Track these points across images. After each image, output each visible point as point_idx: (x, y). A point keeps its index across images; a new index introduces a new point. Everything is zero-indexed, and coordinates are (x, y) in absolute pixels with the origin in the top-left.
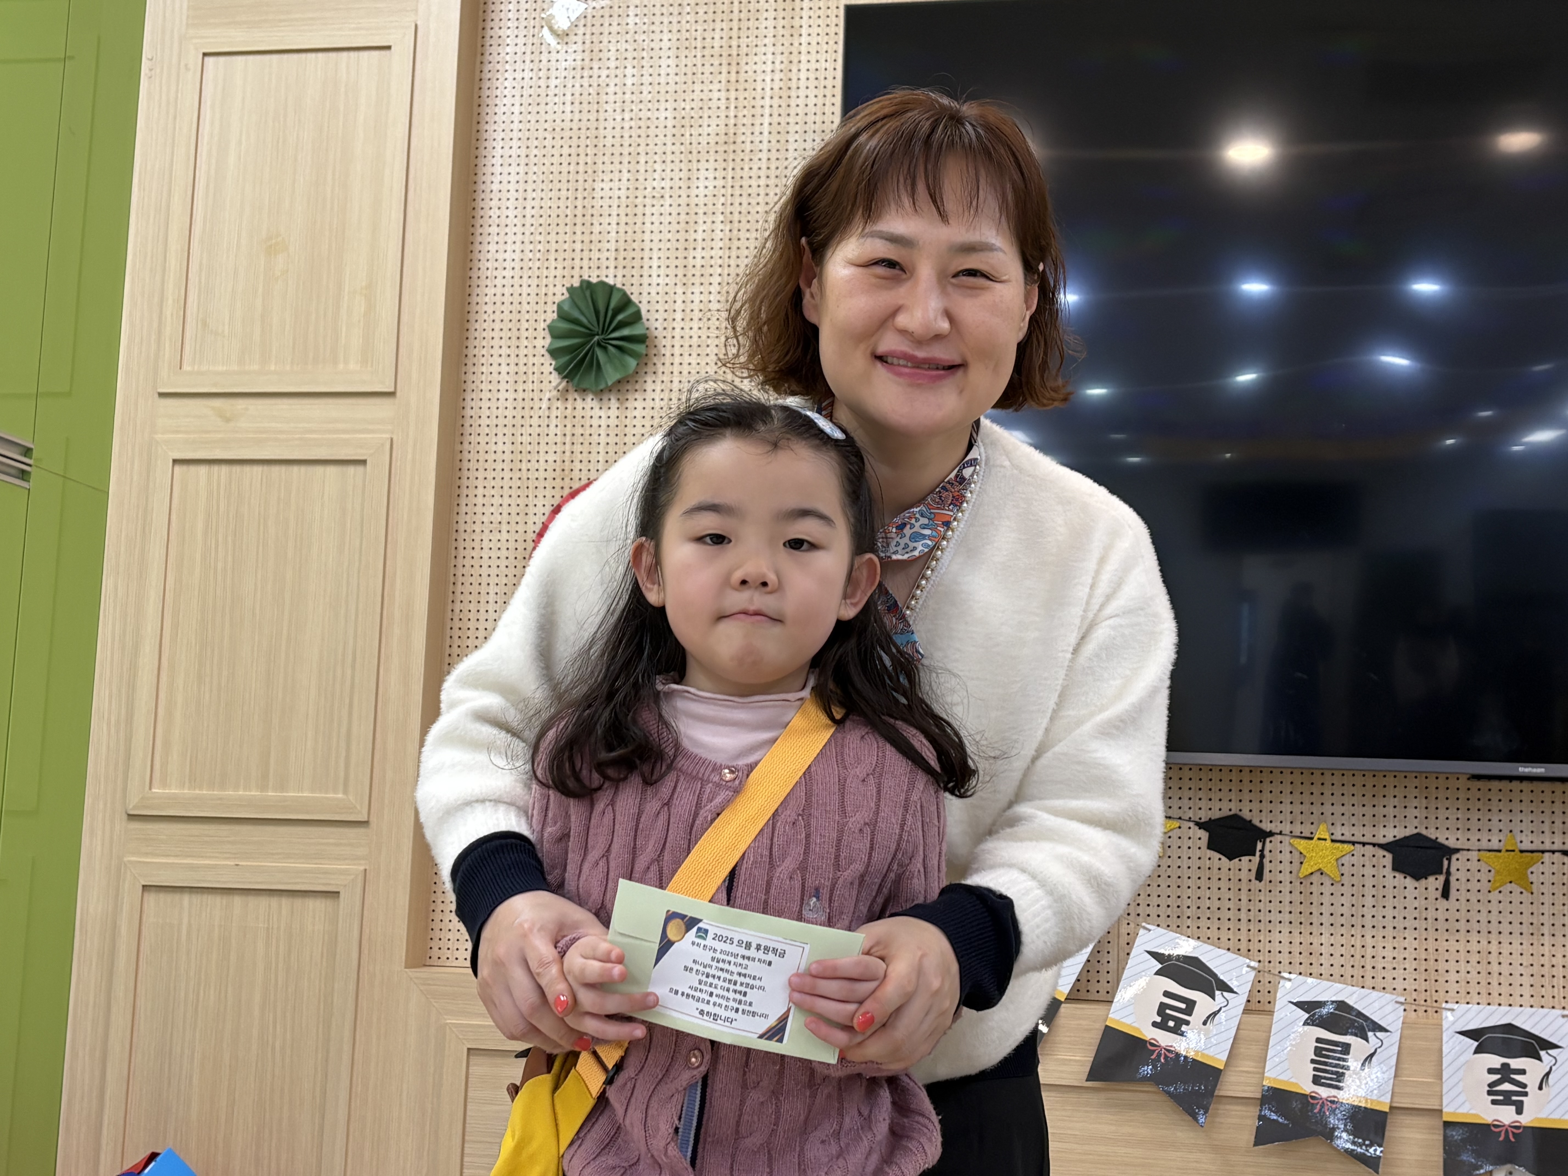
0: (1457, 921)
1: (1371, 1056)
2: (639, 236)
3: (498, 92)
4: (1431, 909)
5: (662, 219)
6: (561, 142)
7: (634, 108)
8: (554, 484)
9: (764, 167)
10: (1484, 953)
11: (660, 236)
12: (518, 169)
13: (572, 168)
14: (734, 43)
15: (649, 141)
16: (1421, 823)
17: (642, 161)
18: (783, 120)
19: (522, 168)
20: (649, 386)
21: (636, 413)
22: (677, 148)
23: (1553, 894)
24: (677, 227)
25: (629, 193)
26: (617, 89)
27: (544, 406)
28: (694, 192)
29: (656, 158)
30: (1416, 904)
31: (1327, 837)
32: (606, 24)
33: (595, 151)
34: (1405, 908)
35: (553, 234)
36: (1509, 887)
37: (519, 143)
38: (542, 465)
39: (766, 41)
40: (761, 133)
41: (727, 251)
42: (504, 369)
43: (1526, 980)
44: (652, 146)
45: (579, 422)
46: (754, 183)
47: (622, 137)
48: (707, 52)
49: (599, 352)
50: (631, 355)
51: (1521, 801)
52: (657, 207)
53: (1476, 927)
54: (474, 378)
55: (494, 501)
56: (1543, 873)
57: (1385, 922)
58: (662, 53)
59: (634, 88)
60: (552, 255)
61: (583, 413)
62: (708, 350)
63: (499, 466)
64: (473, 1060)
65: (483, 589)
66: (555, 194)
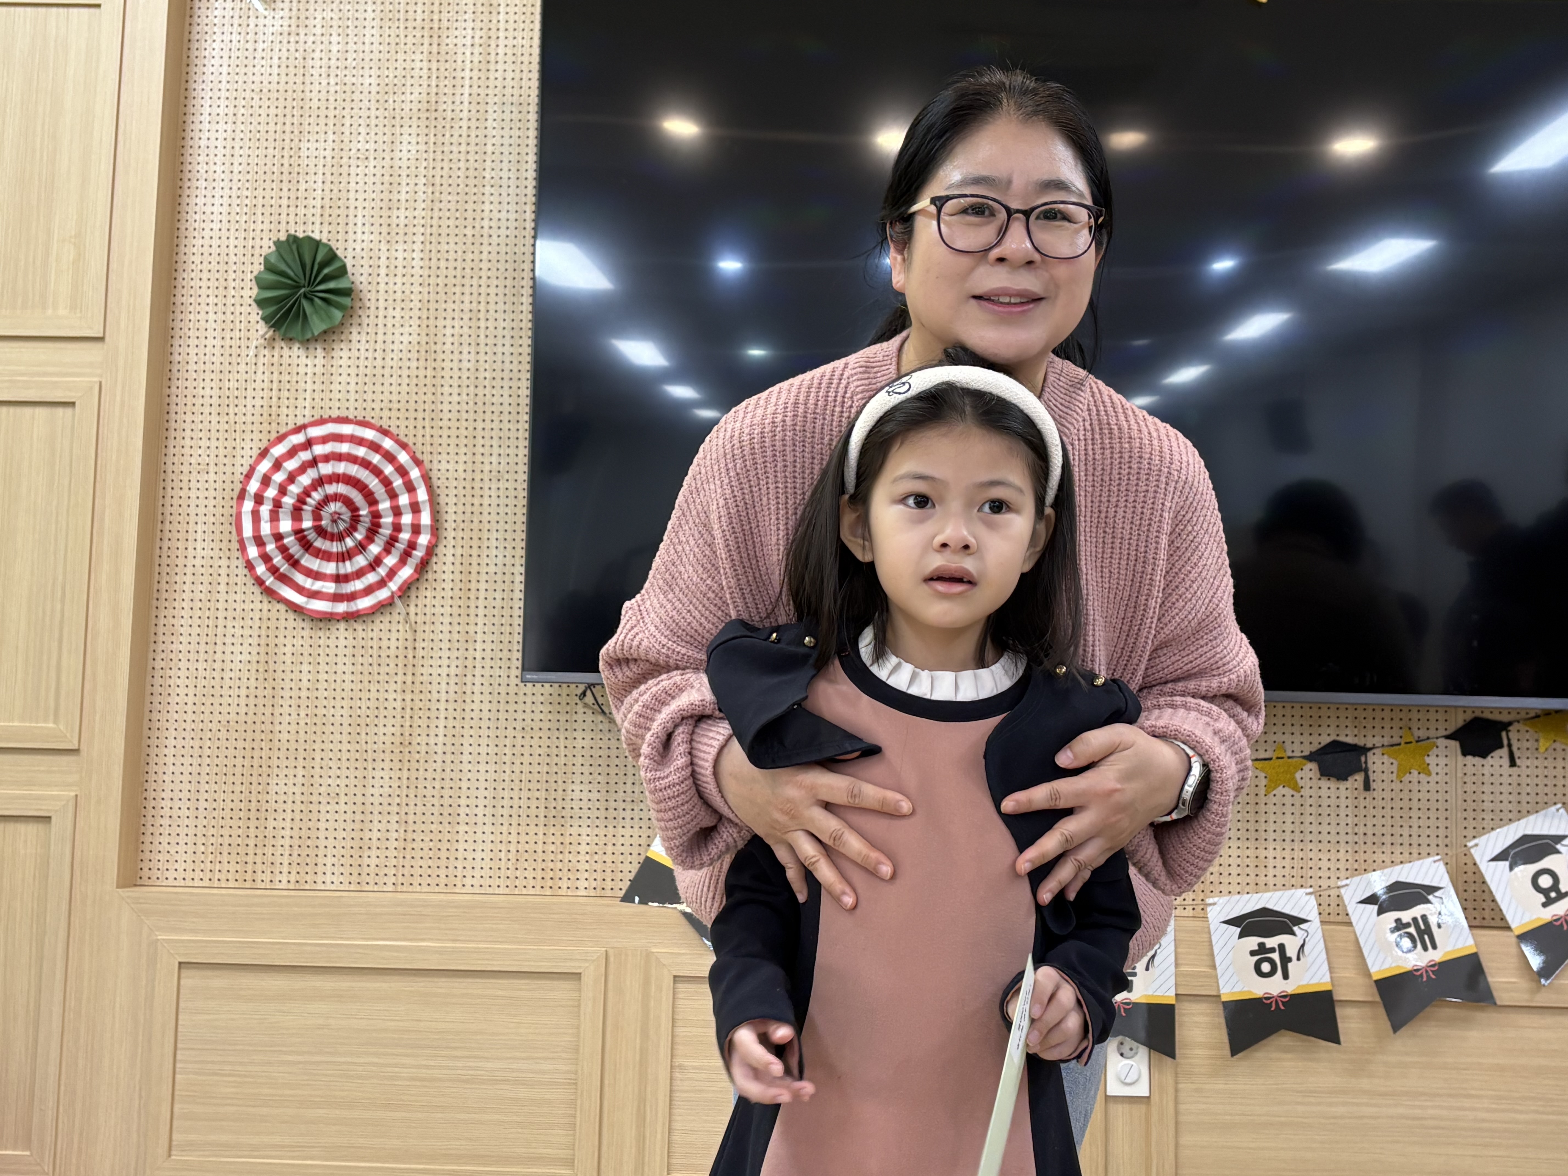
2: (344, 194)
3: (207, 54)
5: (367, 179)
6: (268, 103)
7: (339, 73)
8: (261, 428)
9: (464, 134)
11: (364, 196)
12: (225, 126)
13: (278, 128)
14: (436, 17)
15: (354, 105)
17: (347, 125)
18: (482, 91)
19: (229, 127)
20: (355, 337)
21: (341, 362)
22: (381, 113)
24: (382, 188)
25: (334, 154)
26: (323, 55)
27: (252, 353)
28: (397, 155)
29: (361, 121)
33: (301, 112)
35: (260, 190)
37: (226, 102)
38: (250, 410)
39: (466, 17)
40: (461, 103)
41: (429, 212)
42: (211, 316)
44: (356, 110)
45: (285, 369)
46: (455, 149)
47: (327, 100)
48: (410, 24)
49: (305, 304)
50: (337, 308)
52: (362, 168)
54: (182, 325)
55: (201, 443)
58: (366, 23)
59: (339, 55)
60: (259, 211)
61: (289, 361)
62: (412, 305)
63: (206, 410)
64: (184, 973)
65: (191, 528)
66: (261, 152)
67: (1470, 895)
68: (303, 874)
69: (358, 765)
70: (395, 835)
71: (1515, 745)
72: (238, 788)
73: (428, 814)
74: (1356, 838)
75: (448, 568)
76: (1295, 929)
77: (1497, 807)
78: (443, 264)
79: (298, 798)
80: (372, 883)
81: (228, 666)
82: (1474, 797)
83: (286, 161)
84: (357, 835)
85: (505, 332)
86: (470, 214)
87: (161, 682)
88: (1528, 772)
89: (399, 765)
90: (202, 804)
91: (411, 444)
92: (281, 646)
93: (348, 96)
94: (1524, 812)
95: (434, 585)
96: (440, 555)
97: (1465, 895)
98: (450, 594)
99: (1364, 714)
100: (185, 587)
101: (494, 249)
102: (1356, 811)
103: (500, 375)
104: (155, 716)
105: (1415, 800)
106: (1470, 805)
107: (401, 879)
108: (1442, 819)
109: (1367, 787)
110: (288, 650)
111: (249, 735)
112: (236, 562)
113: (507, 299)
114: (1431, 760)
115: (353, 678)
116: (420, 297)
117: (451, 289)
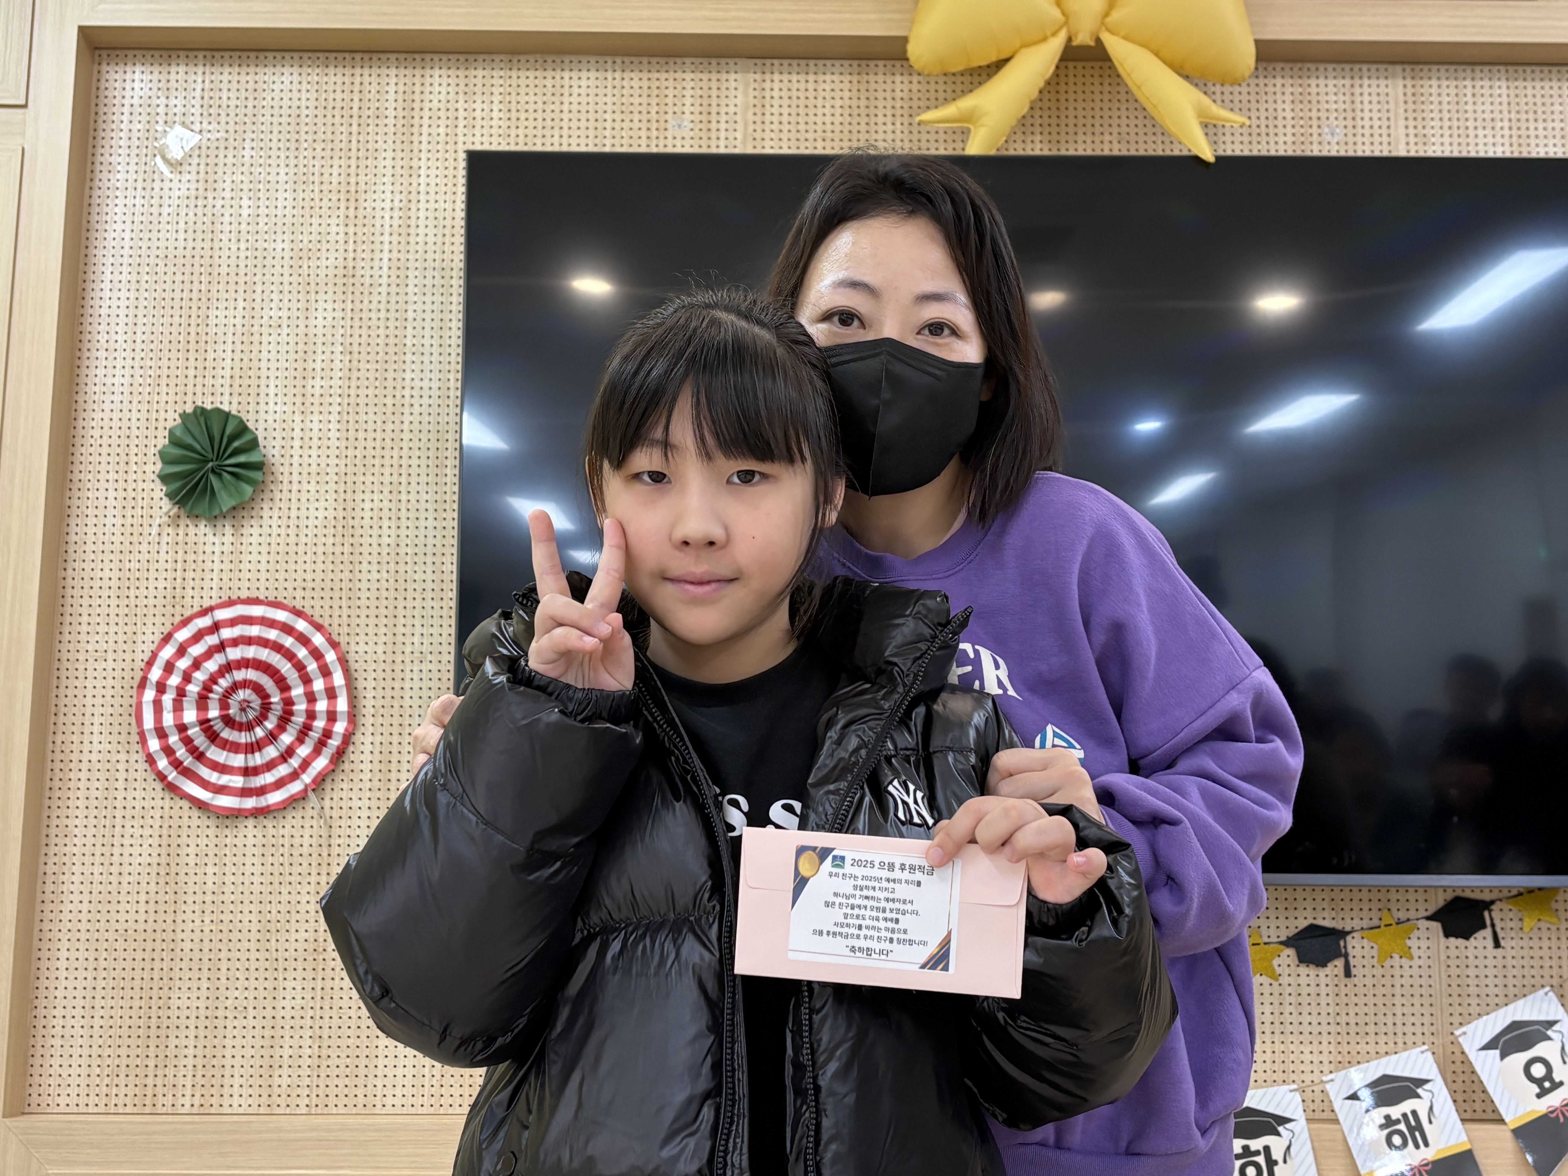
2: (255, 363)
3: (108, 218)
5: (279, 348)
6: (173, 269)
7: (250, 238)
8: (163, 611)
9: (384, 300)
11: (277, 365)
12: (128, 294)
13: (184, 295)
14: (353, 180)
17: (259, 291)
18: (402, 256)
19: (132, 295)
20: (266, 513)
21: (252, 540)
22: (295, 279)
24: (296, 356)
25: (245, 322)
26: (233, 219)
27: (154, 531)
28: (312, 322)
29: (273, 288)
32: (221, 156)
33: (209, 278)
37: (130, 269)
38: (152, 592)
39: (385, 180)
40: (381, 268)
41: (347, 381)
42: (111, 494)
44: (268, 276)
45: (191, 548)
46: (373, 315)
48: (325, 188)
50: (247, 482)
52: (274, 336)
54: (79, 503)
55: (98, 629)
58: (278, 187)
59: (250, 220)
60: (164, 381)
61: (195, 539)
62: (328, 478)
65: (87, 720)
66: (167, 320)
67: (1459, 1086)
68: (207, 1097)
69: (267, 975)
70: (309, 1052)
71: (1498, 925)
72: (136, 1003)
73: (344, 1027)
74: (1339, 1029)
75: (367, 757)
76: (1281, 1129)
77: (1483, 991)
78: (361, 435)
79: (202, 1012)
80: (283, 1105)
81: (126, 869)
82: (1459, 981)
83: (193, 330)
84: (266, 1052)
85: (428, 506)
86: (390, 383)
87: (52, 887)
88: (1513, 953)
89: (312, 974)
91: (326, 625)
92: (184, 847)
93: (259, 262)
94: (1511, 996)
95: (351, 776)
96: (358, 743)
97: (1454, 1087)
98: (369, 785)
99: (1342, 895)
100: (80, 785)
101: (416, 418)
102: (1338, 1000)
103: (424, 550)
104: (46, 926)
105: (1398, 986)
106: (1455, 991)
107: (315, 1100)
108: (1427, 1005)
109: (1348, 973)
110: (192, 850)
111: (149, 945)
112: (136, 757)
113: (430, 471)
114: (1413, 943)
115: (262, 879)
116: (336, 470)
117: (370, 461)
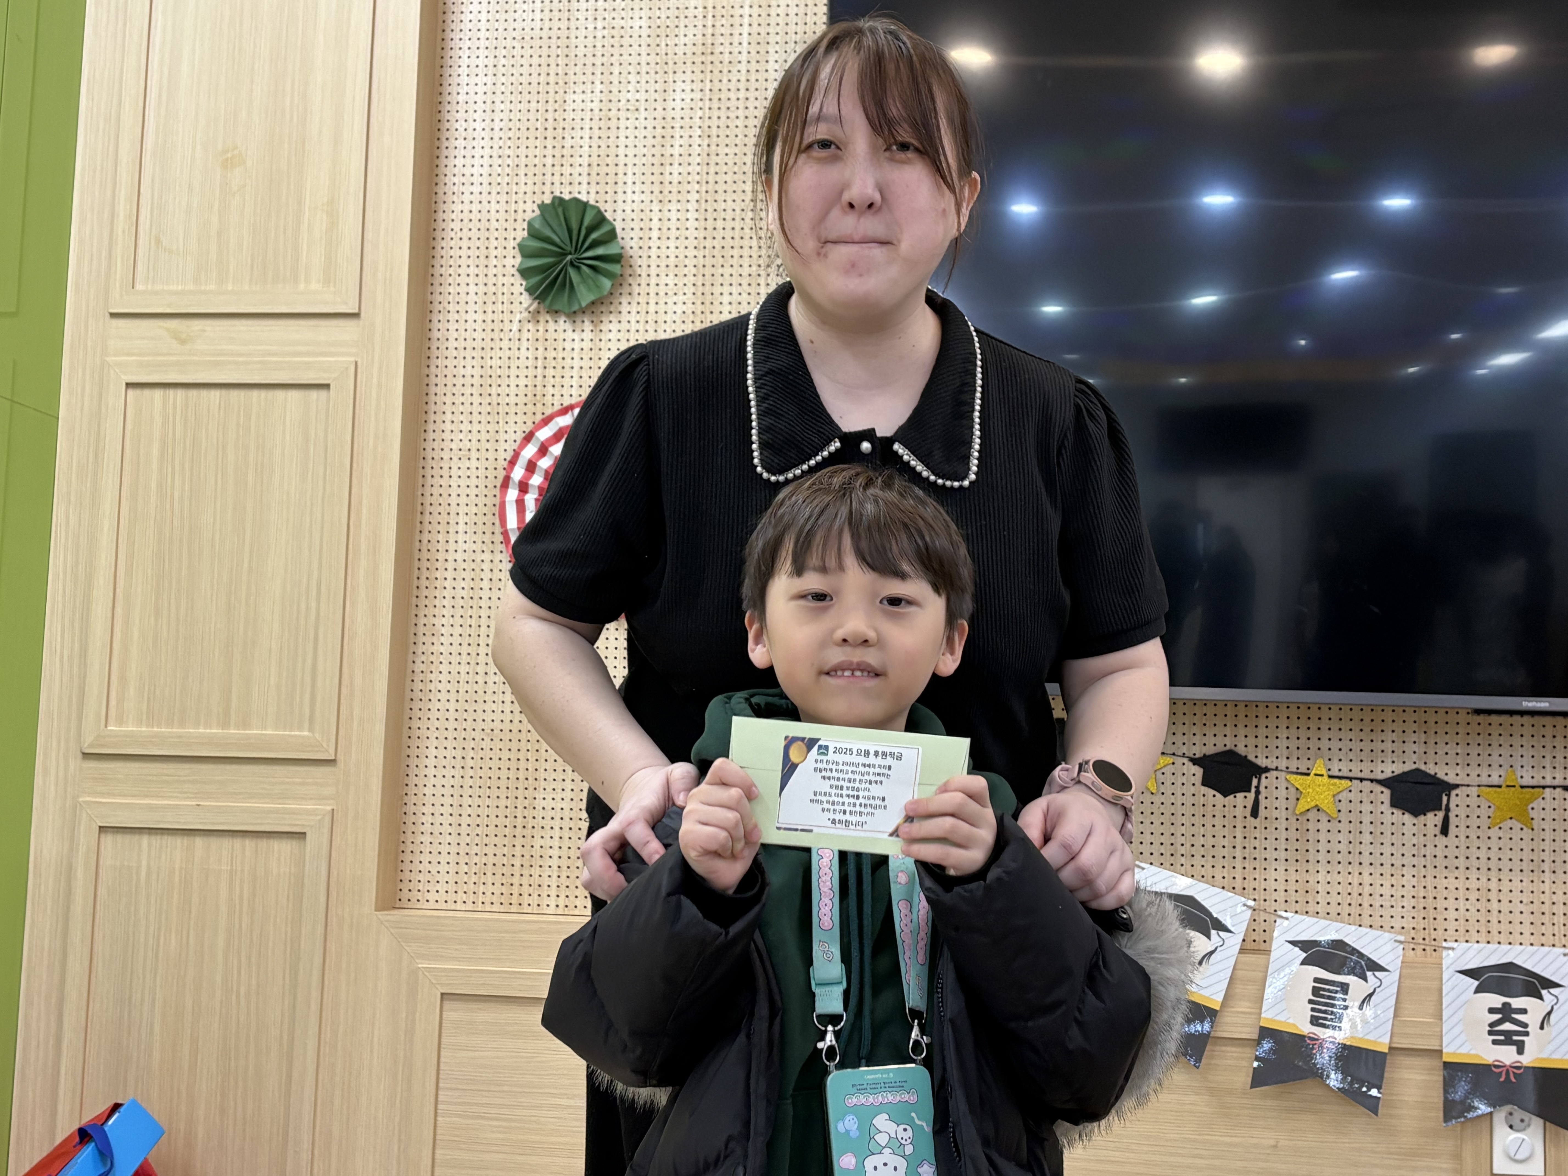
0: (1457, 857)
1: (1371, 995)
2: (612, 151)
4: (1430, 846)
5: (637, 133)
6: (530, 52)
7: (607, 16)
8: (525, 409)
9: (743, 79)
10: (1484, 891)
11: (634, 151)
12: (485, 79)
13: (542, 79)
15: (623, 50)
16: (1420, 759)
17: (616, 72)
18: (763, 30)
19: (490, 80)
20: (625, 308)
21: (610, 336)
22: (652, 59)
23: (1554, 830)
24: (653, 142)
25: (602, 106)
27: (515, 328)
28: (670, 104)
29: (631, 69)
30: (1414, 841)
31: (1324, 772)
33: (566, 61)
34: (1403, 845)
35: (523, 148)
36: (1510, 823)
37: (486, 53)
38: (513, 390)
40: (740, 44)
41: (705, 167)
42: (472, 289)
43: (1527, 918)
44: (626, 57)
45: (551, 345)
46: (732, 95)
47: (594, 46)
49: (572, 272)
50: (605, 276)
51: (1522, 736)
52: (632, 120)
53: (1476, 863)
54: (440, 298)
55: (462, 427)
56: (1543, 809)
57: (1383, 859)
60: (522, 171)
61: (555, 336)
62: (686, 271)
63: (468, 390)
64: (447, 1005)
65: (452, 519)
66: (524, 106)
68: (572, 898)
72: (503, 802)
78: (720, 224)
87: (421, 686)
90: (465, 820)
100: (447, 584)
104: (415, 724)
111: (515, 745)
112: (500, 557)
116: (694, 261)
117: (728, 252)
